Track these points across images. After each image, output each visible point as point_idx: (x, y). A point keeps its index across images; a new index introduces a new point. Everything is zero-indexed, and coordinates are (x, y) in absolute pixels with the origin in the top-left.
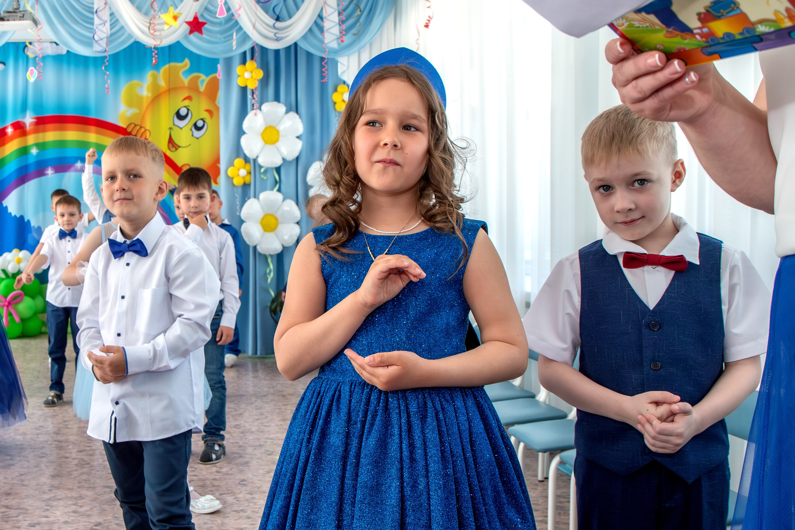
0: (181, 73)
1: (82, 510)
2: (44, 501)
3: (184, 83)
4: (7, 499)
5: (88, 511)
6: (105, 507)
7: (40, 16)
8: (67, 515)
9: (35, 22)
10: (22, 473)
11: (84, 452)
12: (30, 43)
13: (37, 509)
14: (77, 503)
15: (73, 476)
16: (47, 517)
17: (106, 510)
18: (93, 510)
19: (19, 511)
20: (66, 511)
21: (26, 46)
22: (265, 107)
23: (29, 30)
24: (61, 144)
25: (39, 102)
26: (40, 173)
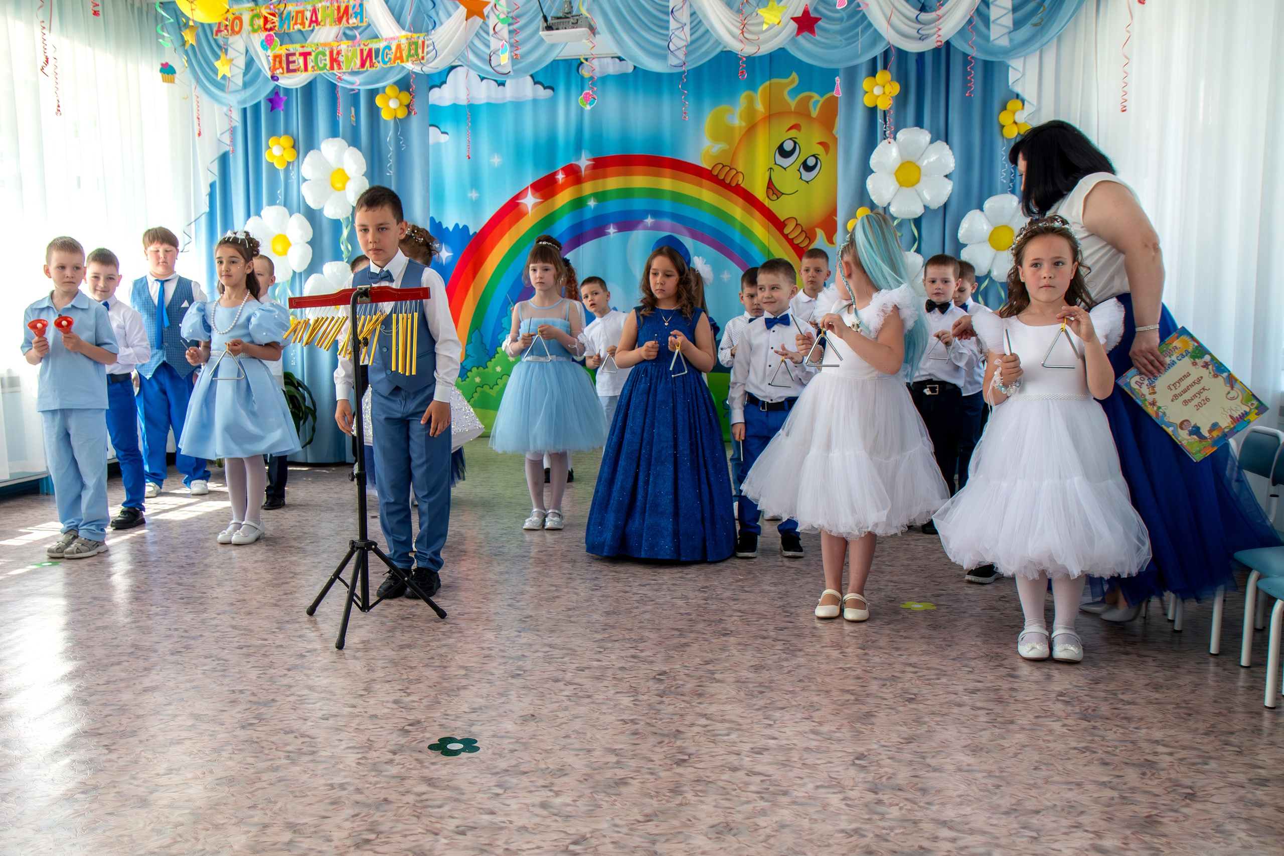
0: (786, 93)
3: (790, 107)
7: (599, 23)
9: (593, 30)
12: (586, 60)
21: (582, 63)
22: (901, 135)
23: (584, 41)
24: (627, 193)
25: (598, 137)
26: (599, 232)
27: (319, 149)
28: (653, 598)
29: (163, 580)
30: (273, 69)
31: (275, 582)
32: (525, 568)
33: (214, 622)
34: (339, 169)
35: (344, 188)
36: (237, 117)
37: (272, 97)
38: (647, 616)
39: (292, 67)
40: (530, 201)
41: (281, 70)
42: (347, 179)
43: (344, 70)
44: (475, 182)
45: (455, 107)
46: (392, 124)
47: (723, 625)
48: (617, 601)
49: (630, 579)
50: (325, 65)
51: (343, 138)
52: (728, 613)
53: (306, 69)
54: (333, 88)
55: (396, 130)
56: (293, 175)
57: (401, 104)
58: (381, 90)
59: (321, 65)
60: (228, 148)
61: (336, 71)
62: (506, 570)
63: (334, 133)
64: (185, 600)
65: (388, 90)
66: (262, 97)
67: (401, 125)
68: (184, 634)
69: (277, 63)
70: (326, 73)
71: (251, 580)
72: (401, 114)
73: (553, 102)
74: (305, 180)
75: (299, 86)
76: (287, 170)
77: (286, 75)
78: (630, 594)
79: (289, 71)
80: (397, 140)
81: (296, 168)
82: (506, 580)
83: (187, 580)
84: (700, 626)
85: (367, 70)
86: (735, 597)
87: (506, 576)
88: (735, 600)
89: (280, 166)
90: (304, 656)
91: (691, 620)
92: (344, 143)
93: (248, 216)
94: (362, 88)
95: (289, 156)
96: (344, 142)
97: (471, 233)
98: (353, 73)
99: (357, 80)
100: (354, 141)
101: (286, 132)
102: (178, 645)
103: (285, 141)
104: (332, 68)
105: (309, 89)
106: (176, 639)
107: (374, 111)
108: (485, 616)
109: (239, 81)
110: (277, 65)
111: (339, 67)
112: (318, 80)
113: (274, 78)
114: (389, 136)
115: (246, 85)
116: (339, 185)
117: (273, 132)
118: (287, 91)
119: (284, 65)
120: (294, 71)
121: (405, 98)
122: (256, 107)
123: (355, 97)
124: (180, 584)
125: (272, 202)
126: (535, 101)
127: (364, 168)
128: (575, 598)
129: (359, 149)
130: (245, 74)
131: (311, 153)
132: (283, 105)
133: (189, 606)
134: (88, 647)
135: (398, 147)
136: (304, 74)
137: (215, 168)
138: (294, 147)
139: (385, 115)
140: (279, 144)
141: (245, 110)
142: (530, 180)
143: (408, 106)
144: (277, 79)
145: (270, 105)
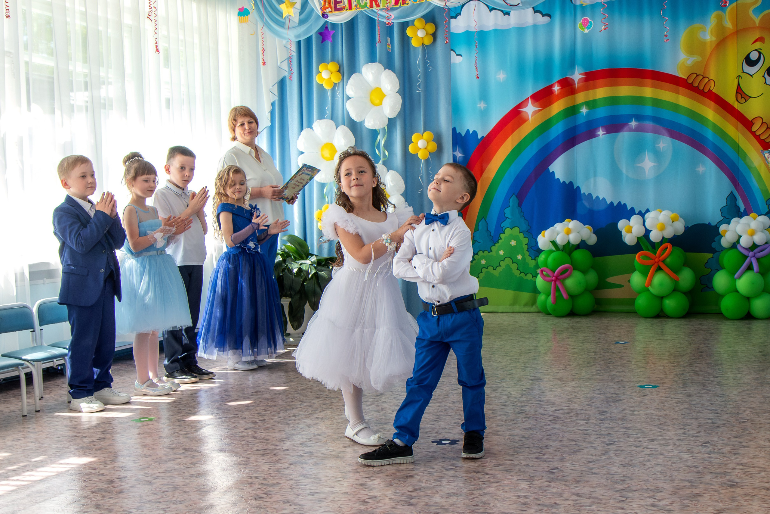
0: (751, 12)
1: (661, 503)
2: (618, 491)
3: (755, 23)
4: (576, 487)
5: (668, 505)
6: (686, 502)
8: (644, 508)
10: (590, 460)
11: (655, 441)
13: (610, 499)
14: (655, 496)
15: (646, 467)
16: (623, 509)
17: (688, 506)
18: (674, 505)
19: (591, 500)
20: (643, 504)
24: (613, 101)
25: (589, 56)
26: (591, 134)
27: (360, 72)
28: (662, 452)
29: (241, 434)
30: (323, 9)
31: (335, 436)
32: (546, 425)
33: (287, 472)
34: (377, 88)
35: (381, 104)
36: (294, 48)
37: (323, 31)
38: (659, 468)
39: (339, 6)
40: (530, 109)
41: (330, 9)
42: (383, 96)
43: (381, 8)
44: (484, 95)
45: (468, 34)
46: (420, 50)
47: (728, 477)
48: (630, 454)
49: (639, 435)
50: (366, 4)
51: (380, 62)
52: (731, 466)
53: (350, 8)
54: (371, 22)
55: (424, 55)
56: (339, 94)
57: (427, 34)
58: (410, 23)
59: (363, 4)
60: (286, 74)
61: (375, 8)
62: (530, 426)
63: (372, 59)
64: (262, 452)
65: (416, 23)
66: (313, 32)
67: (428, 50)
68: (264, 482)
69: (327, 3)
70: (367, 11)
71: (314, 435)
72: (428, 41)
73: (550, 27)
74: (349, 98)
75: (343, 22)
76: (333, 90)
77: (334, 13)
78: (641, 449)
79: (336, 9)
80: (425, 63)
81: (341, 89)
82: (531, 435)
83: (262, 434)
84: (708, 478)
85: (400, 7)
86: (735, 452)
87: (531, 432)
88: (735, 454)
89: (327, 87)
90: (367, 502)
91: (698, 472)
92: (381, 67)
93: (302, 129)
94: (396, 21)
95: (335, 78)
96: (380, 65)
97: (479, 137)
98: (388, 9)
99: (393, 14)
100: (389, 65)
101: (333, 60)
102: (259, 491)
103: (332, 66)
104: (372, 6)
105: (351, 25)
106: (257, 486)
107: (405, 40)
108: (518, 467)
109: (296, 20)
110: (327, 6)
111: (378, 6)
112: (359, 16)
113: (324, 16)
114: (418, 60)
115: (302, 22)
116: (377, 101)
117: (322, 60)
118: (334, 25)
119: (333, 5)
120: (341, 9)
121: (431, 28)
122: (309, 41)
123: (389, 29)
124: (255, 438)
125: (321, 116)
126: (535, 27)
127: (397, 87)
128: (593, 451)
129: (394, 71)
130: (300, 14)
131: (354, 76)
132: (331, 39)
133: (265, 457)
134: (185, 492)
135: (426, 69)
136: (349, 12)
137: (276, 90)
138: (339, 71)
139: (414, 43)
140: (327, 69)
141: (299, 43)
142: (530, 92)
143: (434, 36)
144: (328, 16)
145: (321, 37)
